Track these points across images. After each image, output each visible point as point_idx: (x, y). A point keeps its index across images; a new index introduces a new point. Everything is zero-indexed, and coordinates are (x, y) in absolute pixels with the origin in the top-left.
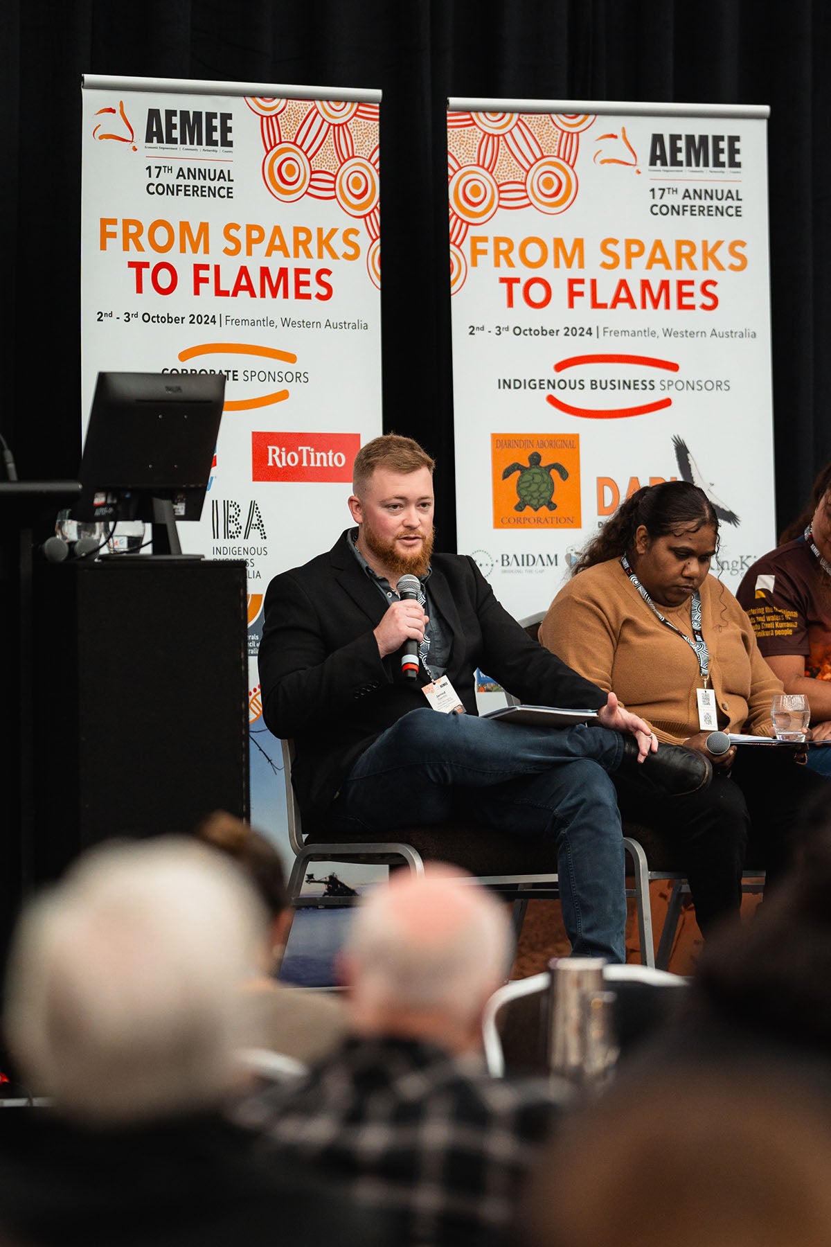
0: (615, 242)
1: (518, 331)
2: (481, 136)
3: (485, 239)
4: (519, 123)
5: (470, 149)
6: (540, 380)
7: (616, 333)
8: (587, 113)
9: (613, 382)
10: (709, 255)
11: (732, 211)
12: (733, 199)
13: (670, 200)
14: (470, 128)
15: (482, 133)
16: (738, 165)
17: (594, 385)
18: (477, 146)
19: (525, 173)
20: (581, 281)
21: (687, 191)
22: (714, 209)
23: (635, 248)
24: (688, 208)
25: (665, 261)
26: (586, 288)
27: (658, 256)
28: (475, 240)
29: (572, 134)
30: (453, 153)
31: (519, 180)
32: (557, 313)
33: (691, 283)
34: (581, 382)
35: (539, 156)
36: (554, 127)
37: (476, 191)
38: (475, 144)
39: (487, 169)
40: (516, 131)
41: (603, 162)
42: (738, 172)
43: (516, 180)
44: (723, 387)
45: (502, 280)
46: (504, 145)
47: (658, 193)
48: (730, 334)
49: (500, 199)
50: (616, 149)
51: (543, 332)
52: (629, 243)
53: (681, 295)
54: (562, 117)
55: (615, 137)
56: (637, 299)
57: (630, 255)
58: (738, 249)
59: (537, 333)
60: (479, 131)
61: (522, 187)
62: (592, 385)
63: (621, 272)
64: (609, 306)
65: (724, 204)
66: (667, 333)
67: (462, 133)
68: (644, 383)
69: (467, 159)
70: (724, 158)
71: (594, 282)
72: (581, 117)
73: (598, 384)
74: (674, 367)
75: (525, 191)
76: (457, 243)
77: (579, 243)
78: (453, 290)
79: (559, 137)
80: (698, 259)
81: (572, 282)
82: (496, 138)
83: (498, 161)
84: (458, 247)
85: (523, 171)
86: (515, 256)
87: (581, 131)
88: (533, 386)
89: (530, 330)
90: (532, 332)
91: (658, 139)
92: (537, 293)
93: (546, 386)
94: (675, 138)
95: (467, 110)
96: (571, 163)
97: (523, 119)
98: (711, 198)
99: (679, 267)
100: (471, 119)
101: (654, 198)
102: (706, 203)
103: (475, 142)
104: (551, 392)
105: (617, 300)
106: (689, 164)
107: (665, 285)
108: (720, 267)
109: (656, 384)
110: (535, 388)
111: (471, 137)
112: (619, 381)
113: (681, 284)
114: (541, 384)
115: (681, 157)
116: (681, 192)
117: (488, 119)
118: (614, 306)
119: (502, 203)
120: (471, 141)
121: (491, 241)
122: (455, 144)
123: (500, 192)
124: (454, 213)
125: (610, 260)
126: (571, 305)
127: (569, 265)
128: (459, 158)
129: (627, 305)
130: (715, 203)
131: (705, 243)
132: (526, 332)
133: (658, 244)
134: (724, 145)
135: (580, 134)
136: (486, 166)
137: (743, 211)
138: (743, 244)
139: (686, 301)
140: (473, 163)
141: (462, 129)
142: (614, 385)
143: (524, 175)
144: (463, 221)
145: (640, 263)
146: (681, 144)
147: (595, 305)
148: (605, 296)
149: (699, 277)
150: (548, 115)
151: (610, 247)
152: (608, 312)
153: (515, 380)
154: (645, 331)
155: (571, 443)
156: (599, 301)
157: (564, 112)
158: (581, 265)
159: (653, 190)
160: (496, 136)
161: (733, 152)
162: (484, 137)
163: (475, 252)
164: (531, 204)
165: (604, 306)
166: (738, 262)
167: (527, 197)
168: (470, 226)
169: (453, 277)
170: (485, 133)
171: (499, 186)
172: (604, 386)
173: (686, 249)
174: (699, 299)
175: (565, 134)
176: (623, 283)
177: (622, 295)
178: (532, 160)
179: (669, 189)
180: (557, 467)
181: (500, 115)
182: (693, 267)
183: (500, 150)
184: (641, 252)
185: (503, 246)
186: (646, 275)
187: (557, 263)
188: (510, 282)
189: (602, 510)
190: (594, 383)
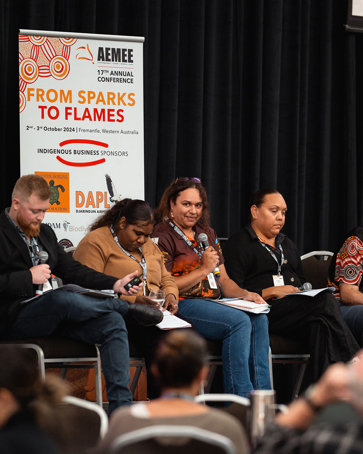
0: (84, 92)
1: (46, 129)
2: (32, 46)
3: (33, 90)
4: (47, 41)
5: (28, 51)
6: (54, 150)
7: (84, 131)
8: (74, 37)
9: (83, 151)
10: (120, 99)
11: (129, 81)
12: (130, 76)
13: (106, 75)
14: (28, 42)
15: (33, 45)
16: (132, 61)
17: (75, 152)
18: (30, 50)
19: (49, 62)
20: (71, 108)
21: (112, 71)
22: (122, 80)
23: (92, 95)
24: (113, 79)
25: (103, 101)
26: (72, 111)
27: (100, 98)
28: (29, 90)
29: (68, 46)
30: (21, 53)
31: (47, 65)
32: (61, 122)
33: (113, 110)
34: (70, 151)
35: (54, 55)
36: (60, 43)
37: (30, 69)
38: (30, 49)
39: (34, 60)
40: (46, 44)
41: (79, 58)
42: (132, 65)
43: (46, 65)
44: (125, 154)
45: (40, 107)
46: (41, 50)
47: (101, 72)
48: (128, 132)
49: (39, 73)
50: (85, 53)
51: (55, 129)
52: (89, 93)
53: (109, 115)
54: (64, 39)
55: (85, 48)
56: (92, 116)
57: (89, 98)
58: (132, 97)
59: (53, 129)
60: (31, 44)
61: (48, 68)
62: (74, 152)
63: (86, 105)
64: (81, 119)
65: (126, 77)
66: (104, 131)
67: (25, 44)
68: (95, 152)
69: (26, 55)
70: (127, 58)
71: (75, 109)
72: (71, 39)
73: (77, 152)
74: (106, 145)
75: (49, 69)
76: (22, 91)
78: (20, 110)
79: (62, 47)
80: (116, 100)
81: (67, 109)
82: (38, 47)
83: (39, 57)
84: (23, 92)
85: (48, 61)
86: (45, 97)
87: (71, 45)
88: (52, 152)
89: (51, 128)
90: (51, 129)
91: (101, 49)
92: (53, 113)
93: (56, 152)
94: (108, 49)
95: (27, 35)
96: (67, 59)
97: (49, 39)
98: (122, 75)
99: (109, 104)
100: (28, 38)
101: (99, 74)
102: (120, 77)
103: (30, 48)
104: (58, 154)
105: (84, 117)
106: (113, 61)
107: (103, 111)
109: (99, 152)
110: (52, 153)
111: (28, 46)
112: (85, 151)
113: (109, 110)
114: (54, 151)
115: (110, 57)
116: (110, 72)
117: (35, 39)
118: (83, 119)
119: (40, 74)
120: (28, 48)
121: (36, 90)
122: (22, 49)
123: (39, 70)
124: (21, 78)
125: (82, 100)
126: (67, 118)
127: (66, 102)
128: (23, 55)
129: (88, 119)
130: (123, 77)
131: (119, 94)
132: (49, 129)
133: (101, 94)
134: (126, 53)
135: (71, 47)
136: (34, 59)
137: (134, 81)
138: (133, 95)
139: (111, 118)
140: (29, 57)
141: (25, 43)
142: (82, 152)
143: (49, 63)
144: (25, 82)
145: (94, 101)
146: (110, 52)
147: (76, 119)
148: (80, 115)
149: (116, 108)
150: (58, 38)
151: (82, 94)
152: (81, 121)
153: (44, 149)
154: (95, 130)
155: (66, 176)
156: (77, 117)
157: (65, 37)
158: (71, 102)
159: (99, 71)
160: (38, 46)
161: (130, 56)
162: (33, 47)
163: (29, 95)
164: (51, 75)
165: (79, 119)
166: (131, 102)
167: (50, 72)
168: (27, 84)
169: (20, 105)
170: (34, 45)
171: (39, 67)
172: (79, 153)
173: (111, 96)
174: (116, 117)
176: (87, 110)
177: (87, 115)
178: (52, 57)
179: (105, 70)
180: (60, 186)
181: (40, 37)
182: (114, 104)
183: (39, 52)
184: (94, 97)
185: (40, 93)
186: (96, 107)
187: (61, 101)
188: (43, 108)
189: (78, 205)
190: (75, 151)
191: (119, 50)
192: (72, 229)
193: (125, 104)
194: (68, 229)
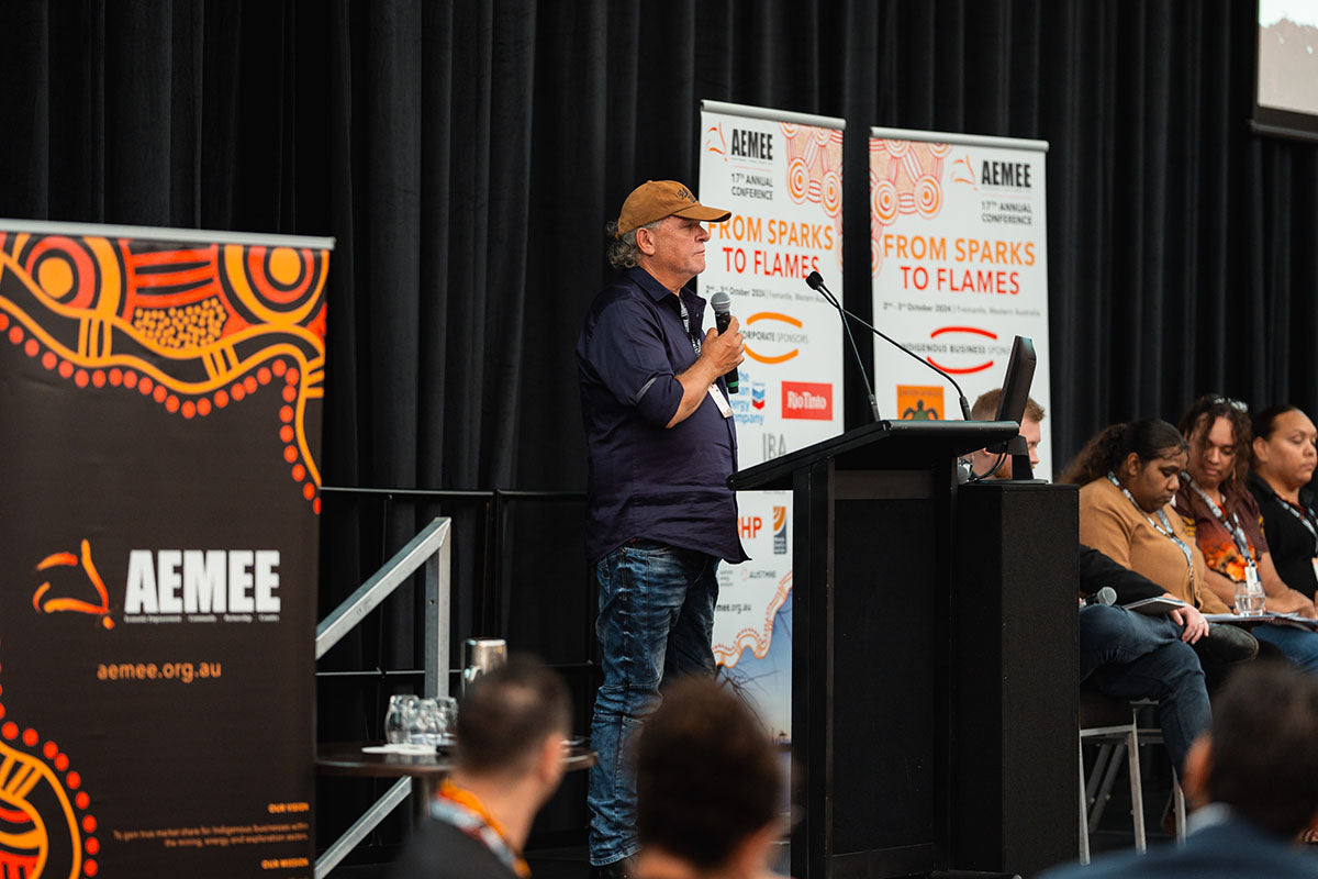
0: (963, 241)
2: (889, 158)
3: (891, 237)
4: (910, 149)
5: (883, 168)
14: (884, 152)
16: (1029, 186)
28: (887, 237)
30: (874, 171)
37: (887, 200)
39: (893, 183)
40: (908, 155)
43: (908, 192)
45: (902, 268)
46: (902, 165)
49: (900, 206)
60: (888, 154)
61: (912, 198)
69: (882, 175)
70: (1021, 180)
72: (944, 146)
75: (914, 201)
76: (877, 238)
78: (874, 274)
83: (898, 177)
84: (876, 242)
85: (911, 185)
94: (995, 164)
97: (912, 146)
100: (884, 145)
103: (886, 163)
106: (1003, 184)
111: (885, 158)
117: (893, 145)
119: (901, 209)
120: (883, 162)
121: (895, 238)
122: (876, 164)
123: (900, 201)
124: (875, 217)
140: (885, 178)
143: (912, 189)
144: (880, 222)
155: (939, 393)
160: (897, 158)
163: (888, 246)
164: (916, 211)
167: (916, 205)
168: (884, 226)
169: (873, 264)
170: (891, 156)
171: (899, 196)
180: (932, 410)
181: (899, 142)
183: (900, 169)
185: (902, 242)
187: (931, 256)
188: (906, 269)
190: (952, 348)
193: (1020, 262)
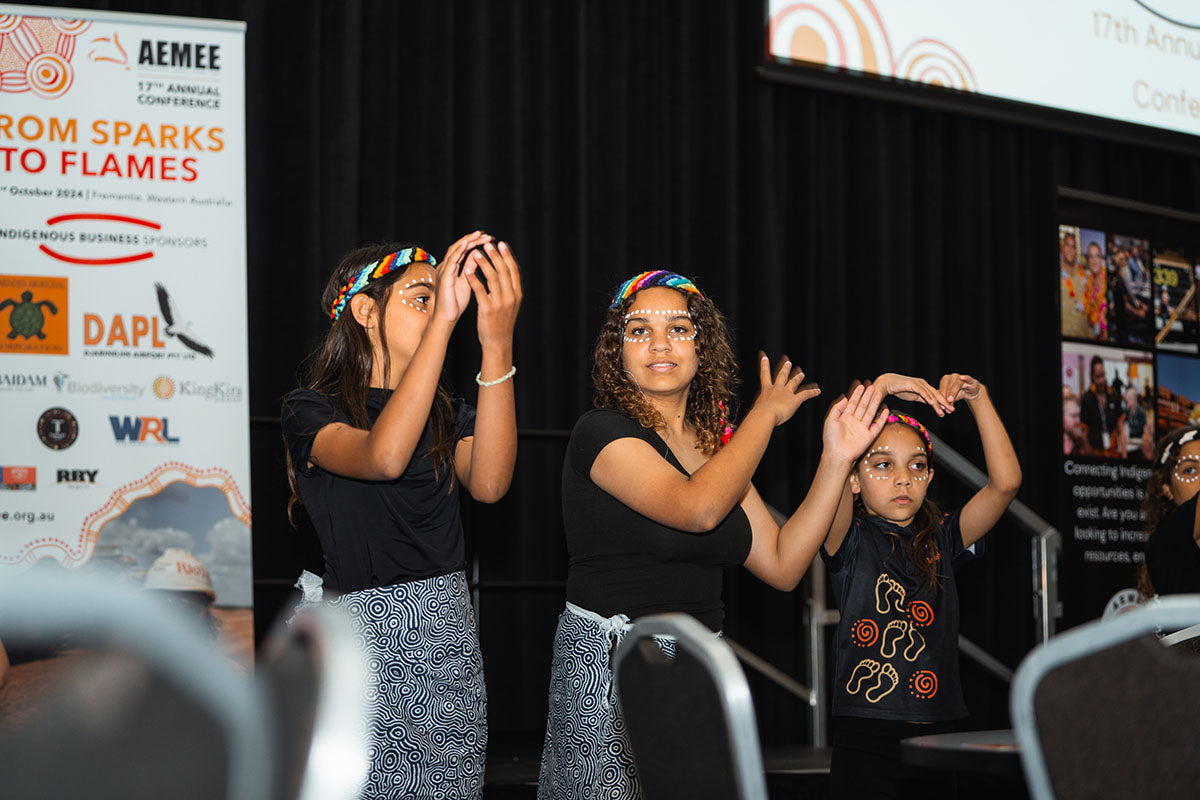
0: (105, 123)
1: (14, 191)
6: (34, 232)
7: (105, 196)
9: (100, 236)
10: (189, 138)
11: (211, 104)
12: (213, 94)
13: (156, 92)
16: (216, 68)
20: (73, 153)
21: (171, 86)
22: (195, 101)
23: (122, 129)
24: (172, 100)
25: (150, 140)
26: (78, 159)
27: (144, 134)
32: (51, 177)
33: (173, 159)
34: (72, 235)
40: (18, 31)
41: (97, 59)
42: (217, 73)
44: (202, 243)
46: (8, 40)
47: (145, 87)
48: (208, 202)
50: (109, 50)
51: (38, 192)
52: (118, 125)
53: (164, 169)
55: (108, 40)
56: (124, 168)
57: (118, 135)
58: (216, 134)
59: (31, 194)
63: (110, 147)
64: (98, 174)
65: (204, 98)
66: (151, 198)
68: (129, 238)
70: (205, 61)
71: (85, 156)
73: (87, 236)
74: (157, 227)
77: (72, 123)
80: (180, 140)
81: (65, 154)
82: (1, 36)
86: (14, 130)
88: (27, 237)
89: (26, 190)
90: (27, 194)
91: (146, 44)
92: (33, 161)
93: (38, 237)
94: (161, 44)
96: (68, 57)
98: (193, 93)
99: (163, 145)
101: (141, 90)
102: (188, 96)
104: (43, 241)
105: (105, 170)
106: (173, 65)
107: (149, 160)
108: (199, 148)
109: (140, 239)
110: (29, 238)
112: (106, 236)
113: (164, 160)
114: (34, 235)
115: (167, 58)
116: (166, 87)
118: (103, 173)
123: (3, 78)
125: (100, 138)
126: (64, 171)
127: (63, 140)
129: (115, 174)
130: (196, 97)
131: (186, 129)
132: (22, 192)
133: (144, 127)
134: (205, 52)
135: (78, 37)
137: (221, 104)
138: (220, 130)
139: (168, 173)
142: (101, 239)
145: (127, 141)
146: (167, 49)
147: (85, 173)
148: (96, 164)
149: (181, 154)
151: (101, 127)
152: (97, 179)
153: (10, 230)
154: (130, 196)
155: (60, 285)
156: (90, 169)
157: (63, 19)
158: (74, 139)
159: (141, 84)
160: (1, 34)
161: (213, 58)
165: (94, 174)
166: (215, 145)
173: (169, 132)
174: (180, 172)
175: (63, 37)
176: (111, 157)
177: (110, 165)
179: (155, 83)
180: (47, 303)
182: (174, 146)
183: (4, 45)
184: (128, 132)
185: (3, 122)
186: (133, 151)
187: (52, 138)
188: (9, 151)
189: (88, 341)
190: (83, 237)
191: (187, 47)
192: (73, 388)
194: (65, 388)
